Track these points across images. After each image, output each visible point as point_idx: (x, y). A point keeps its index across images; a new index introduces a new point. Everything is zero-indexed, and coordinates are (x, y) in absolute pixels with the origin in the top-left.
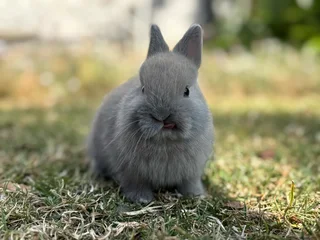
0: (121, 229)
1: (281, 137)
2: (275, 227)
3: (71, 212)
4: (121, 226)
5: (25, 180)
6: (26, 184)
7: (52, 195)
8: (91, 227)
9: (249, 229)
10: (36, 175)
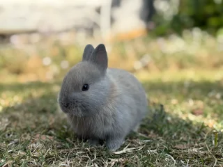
0: (113, 163)
1: (206, 100)
2: (206, 160)
3: (81, 152)
4: (113, 161)
5: (49, 132)
6: (50, 135)
7: (68, 142)
8: (94, 162)
9: (191, 162)
10: (55, 129)
